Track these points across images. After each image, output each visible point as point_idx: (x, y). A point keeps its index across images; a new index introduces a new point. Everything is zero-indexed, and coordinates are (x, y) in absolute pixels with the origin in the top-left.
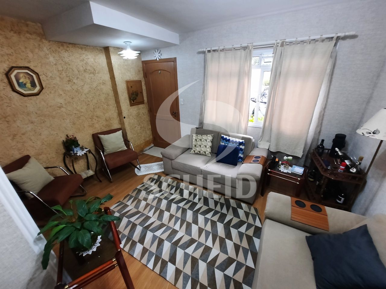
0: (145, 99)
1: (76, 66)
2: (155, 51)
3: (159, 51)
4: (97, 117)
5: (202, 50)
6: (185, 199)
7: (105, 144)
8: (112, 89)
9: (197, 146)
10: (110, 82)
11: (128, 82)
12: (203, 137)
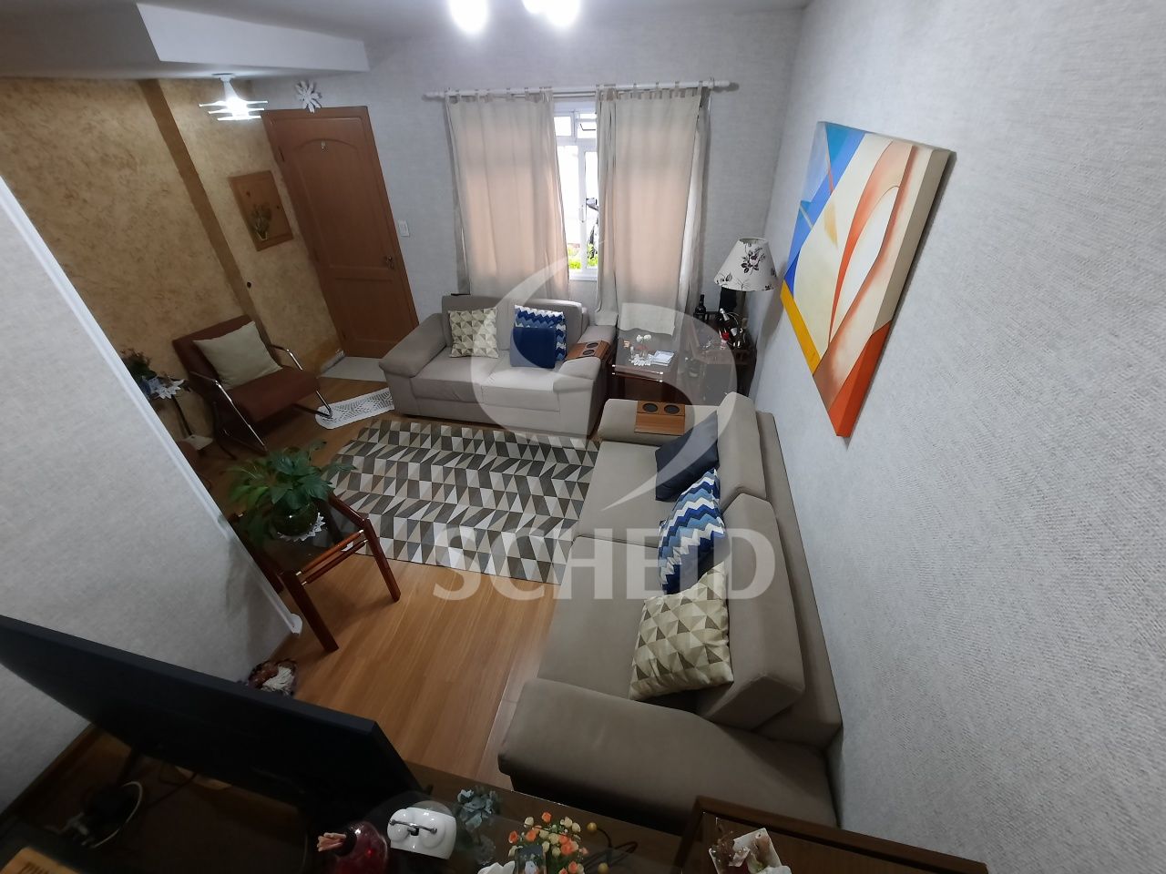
0: (293, 223)
1: (76, 149)
2: (300, 85)
3: (311, 86)
4: (173, 292)
5: (437, 94)
6: (456, 454)
7: (218, 362)
8: (191, 205)
9: (463, 337)
10: (184, 188)
11: (235, 182)
12: (475, 316)
